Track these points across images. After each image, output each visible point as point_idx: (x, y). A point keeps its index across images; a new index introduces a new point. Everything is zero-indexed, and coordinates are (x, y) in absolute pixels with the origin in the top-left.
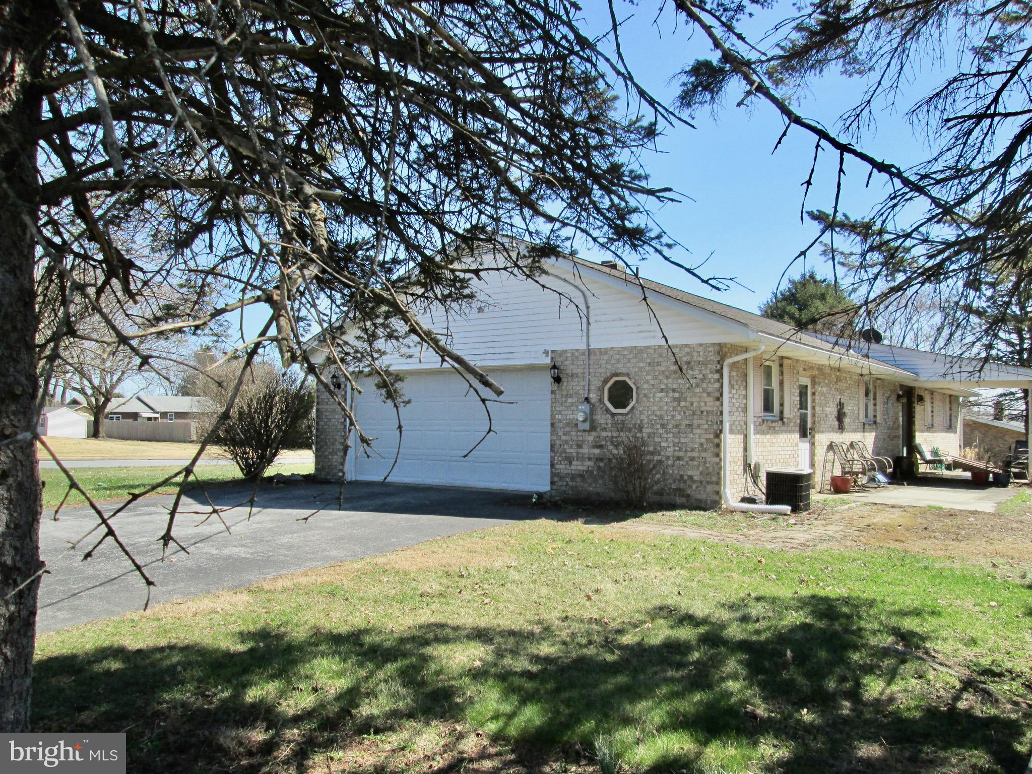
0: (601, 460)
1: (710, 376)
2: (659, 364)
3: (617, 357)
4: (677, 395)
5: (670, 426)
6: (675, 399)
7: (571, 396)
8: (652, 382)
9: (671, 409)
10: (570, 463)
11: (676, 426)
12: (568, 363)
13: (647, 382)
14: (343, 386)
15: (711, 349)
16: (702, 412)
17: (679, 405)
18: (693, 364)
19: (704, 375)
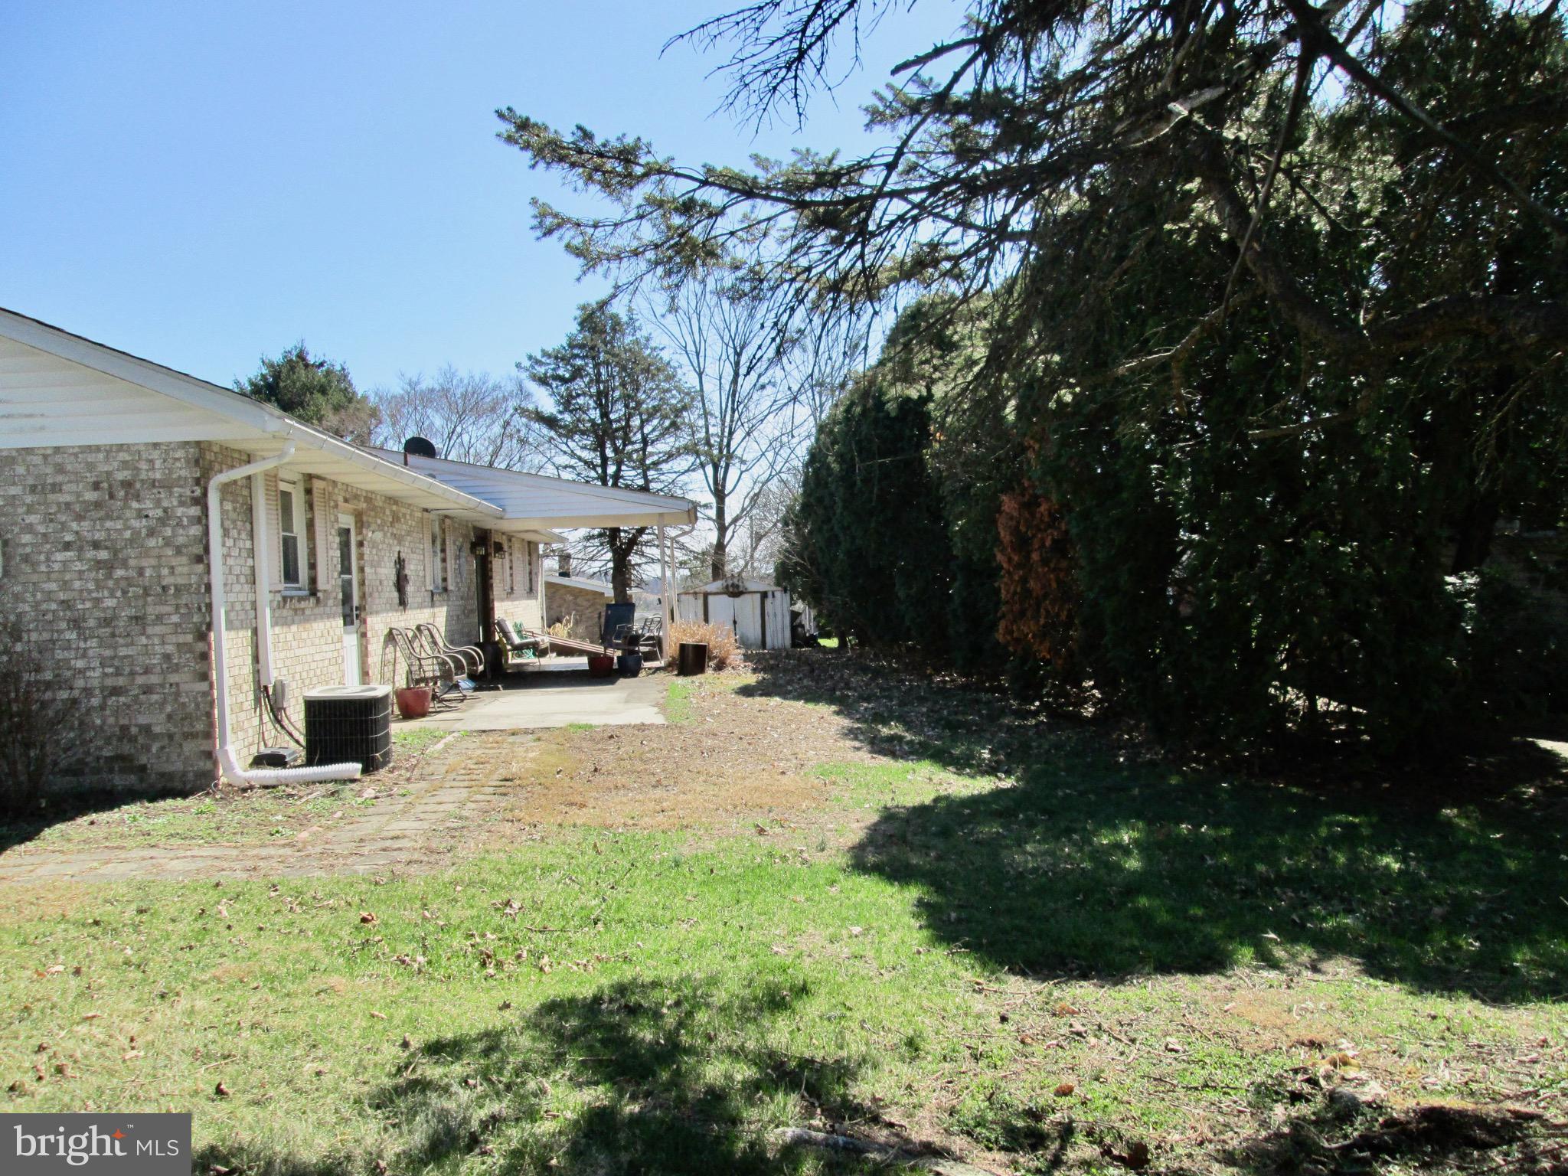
1: (180, 511)
2: (56, 488)
4: (103, 555)
5: (91, 623)
6: (99, 564)
8: (42, 528)
9: (91, 586)
11: (107, 622)
15: (180, 454)
16: (164, 588)
17: (109, 576)
18: (138, 486)
19: (165, 510)
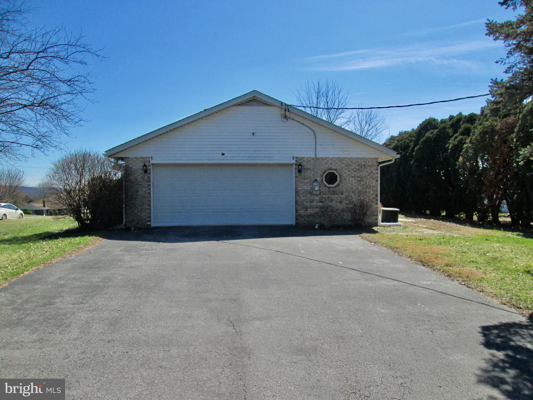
0: (323, 208)
1: (374, 171)
2: (351, 165)
3: (330, 161)
4: (359, 179)
5: (356, 192)
6: (358, 181)
7: (307, 179)
8: (348, 173)
9: (357, 185)
10: (307, 210)
11: (359, 192)
12: (304, 163)
13: (345, 173)
14: (148, 172)
15: (375, 160)
16: (370, 186)
17: (360, 183)
18: (366, 166)
19: (371, 171)
